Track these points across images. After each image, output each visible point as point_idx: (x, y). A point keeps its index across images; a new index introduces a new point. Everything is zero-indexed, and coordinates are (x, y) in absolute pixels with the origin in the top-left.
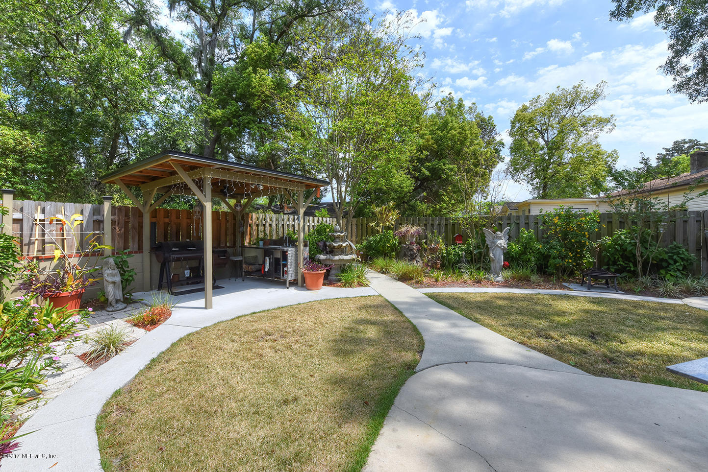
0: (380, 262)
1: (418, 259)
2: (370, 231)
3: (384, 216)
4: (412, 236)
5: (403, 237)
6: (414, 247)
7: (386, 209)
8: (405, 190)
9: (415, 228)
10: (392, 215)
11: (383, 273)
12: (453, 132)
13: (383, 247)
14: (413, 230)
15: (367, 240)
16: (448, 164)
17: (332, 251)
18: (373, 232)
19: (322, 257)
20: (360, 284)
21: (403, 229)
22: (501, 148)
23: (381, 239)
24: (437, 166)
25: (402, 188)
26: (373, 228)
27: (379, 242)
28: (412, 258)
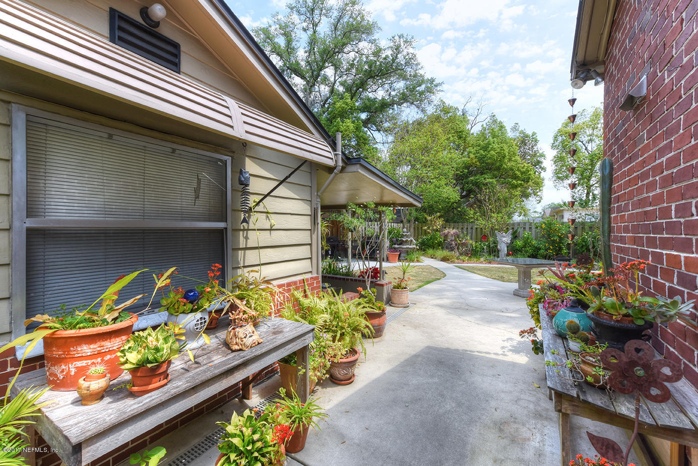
0: (430, 251)
1: (456, 250)
2: (423, 232)
3: (433, 222)
4: (452, 235)
5: (446, 236)
6: (453, 243)
7: (434, 217)
8: (452, 200)
9: (454, 231)
10: (439, 222)
11: (432, 258)
12: (492, 152)
13: (433, 243)
14: (452, 231)
15: (421, 238)
16: (488, 178)
17: (402, 243)
18: (426, 233)
19: (396, 246)
20: (418, 261)
21: (446, 231)
22: (543, 160)
23: (431, 238)
24: (479, 180)
25: (449, 199)
26: (425, 231)
27: (430, 240)
28: (452, 249)
